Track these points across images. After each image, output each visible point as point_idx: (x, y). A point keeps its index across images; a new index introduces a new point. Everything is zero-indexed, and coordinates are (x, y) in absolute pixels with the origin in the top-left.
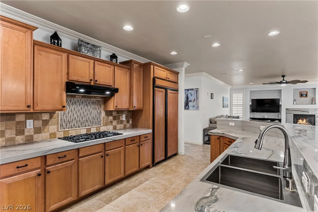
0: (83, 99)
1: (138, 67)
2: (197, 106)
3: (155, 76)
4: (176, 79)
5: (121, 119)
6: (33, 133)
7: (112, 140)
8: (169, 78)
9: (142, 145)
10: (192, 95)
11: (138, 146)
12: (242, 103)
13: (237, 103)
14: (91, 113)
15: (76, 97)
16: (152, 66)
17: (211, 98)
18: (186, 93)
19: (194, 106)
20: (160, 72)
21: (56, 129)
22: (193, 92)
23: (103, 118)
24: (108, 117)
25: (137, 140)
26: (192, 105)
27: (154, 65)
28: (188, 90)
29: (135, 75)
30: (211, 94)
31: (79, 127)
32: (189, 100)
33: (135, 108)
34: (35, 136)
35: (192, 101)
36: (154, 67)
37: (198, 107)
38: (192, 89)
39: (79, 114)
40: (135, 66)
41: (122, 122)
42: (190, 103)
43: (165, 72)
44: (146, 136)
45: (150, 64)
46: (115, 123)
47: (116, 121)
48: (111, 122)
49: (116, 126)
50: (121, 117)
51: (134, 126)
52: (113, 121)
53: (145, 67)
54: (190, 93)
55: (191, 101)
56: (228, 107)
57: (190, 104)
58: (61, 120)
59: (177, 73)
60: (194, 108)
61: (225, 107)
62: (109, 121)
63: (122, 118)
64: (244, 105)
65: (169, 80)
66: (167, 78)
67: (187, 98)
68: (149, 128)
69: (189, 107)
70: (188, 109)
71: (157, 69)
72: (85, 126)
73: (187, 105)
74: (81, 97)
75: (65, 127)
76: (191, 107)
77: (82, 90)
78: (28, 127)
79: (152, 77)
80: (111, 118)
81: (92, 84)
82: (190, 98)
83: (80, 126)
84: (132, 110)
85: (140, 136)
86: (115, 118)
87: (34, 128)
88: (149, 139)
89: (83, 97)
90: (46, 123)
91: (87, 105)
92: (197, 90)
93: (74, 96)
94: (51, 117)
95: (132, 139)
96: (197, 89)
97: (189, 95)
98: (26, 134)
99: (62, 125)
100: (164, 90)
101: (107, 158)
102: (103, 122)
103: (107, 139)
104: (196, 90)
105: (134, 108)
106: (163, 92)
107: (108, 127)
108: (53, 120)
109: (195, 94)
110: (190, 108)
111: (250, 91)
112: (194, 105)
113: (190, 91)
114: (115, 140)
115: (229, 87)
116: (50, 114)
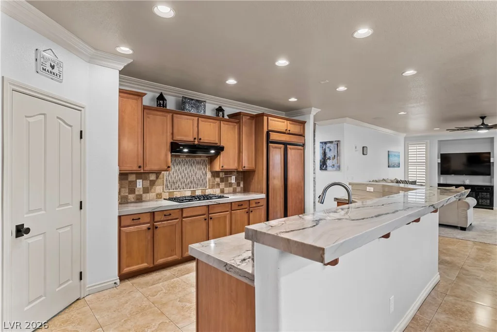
0: (187, 159)
1: (248, 119)
2: (339, 164)
3: (270, 129)
4: (301, 130)
5: (229, 182)
6: (142, 193)
7: (215, 203)
8: (289, 131)
9: (252, 211)
10: (330, 150)
11: (247, 212)
12: (425, 161)
13: (416, 161)
14: (196, 174)
15: (181, 156)
16: (265, 118)
17: (363, 154)
18: (322, 148)
19: (334, 165)
20: (277, 124)
21: (162, 190)
22: (332, 146)
23: (209, 180)
24: (215, 179)
25: (246, 206)
26: (331, 165)
27: (268, 116)
28: (326, 143)
29: (245, 129)
30: (363, 147)
31: (183, 189)
32: (328, 156)
33: (246, 168)
34: (144, 195)
35: (331, 158)
36: (268, 119)
37: (339, 167)
38: (331, 142)
39: (183, 175)
40: (244, 119)
41: (231, 185)
42: (328, 161)
43: (284, 122)
44: (257, 202)
45: (262, 115)
46: (222, 185)
47: (224, 183)
48: (218, 185)
49: (224, 189)
50: (229, 178)
51: (246, 190)
52: (221, 183)
53: (258, 119)
54: (328, 148)
55: (329, 158)
56: (399, 167)
57: (329, 163)
58: (166, 180)
59: (303, 123)
60: (334, 169)
61: (394, 167)
62: (216, 183)
63: (231, 179)
64: (428, 164)
65: (290, 132)
66: (286, 130)
67: (325, 154)
68: (262, 193)
69: (327, 166)
70: (326, 169)
71: (271, 120)
72: (190, 188)
73: (323, 165)
74: (185, 156)
75: (170, 188)
76: (329, 166)
77: (186, 150)
78: (138, 186)
79: (265, 130)
80: (218, 180)
81: (196, 143)
82: (329, 154)
83: (184, 187)
84: (242, 170)
85: (249, 200)
86: (222, 180)
87: (143, 188)
88: (262, 206)
89: (187, 156)
90: (153, 183)
91: (191, 165)
92: (338, 143)
93: (179, 156)
94: (157, 178)
95: (240, 204)
96: (338, 141)
97: (327, 150)
98: (137, 193)
99: (167, 186)
100: (282, 146)
101: (211, 222)
102: (209, 184)
103: (211, 202)
104: (336, 143)
105: (243, 168)
106: (281, 148)
107: (214, 190)
108: (159, 181)
109: (335, 149)
110: (328, 168)
111: (438, 141)
112: (334, 163)
113: (328, 145)
114: (219, 204)
115: (402, 136)
116: (157, 174)
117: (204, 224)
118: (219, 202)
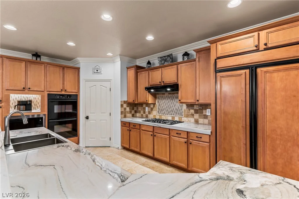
0: (170, 95)
5: (204, 114)
6: (148, 114)
9: (190, 143)
11: (185, 142)
14: (175, 105)
15: (166, 94)
16: (214, 46)
21: (156, 114)
23: (185, 111)
24: (190, 110)
27: (216, 42)
31: (167, 115)
34: (149, 115)
39: (167, 105)
41: (206, 117)
44: (199, 136)
46: (197, 116)
47: (198, 115)
48: (193, 115)
49: (198, 119)
50: (204, 111)
52: (195, 114)
58: (158, 109)
62: (190, 113)
63: (206, 112)
72: (171, 115)
74: (168, 94)
75: (160, 113)
77: (169, 89)
78: (146, 111)
80: (192, 111)
85: (188, 132)
86: (196, 112)
87: (148, 111)
88: (205, 142)
89: (169, 94)
90: (152, 109)
91: (172, 100)
93: (164, 94)
94: (154, 106)
95: (179, 132)
98: (146, 114)
99: (158, 112)
102: (185, 114)
107: (189, 119)
108: (154, 109)
116: (154, 105)
117: (151, 138)
118: (160, 126)
